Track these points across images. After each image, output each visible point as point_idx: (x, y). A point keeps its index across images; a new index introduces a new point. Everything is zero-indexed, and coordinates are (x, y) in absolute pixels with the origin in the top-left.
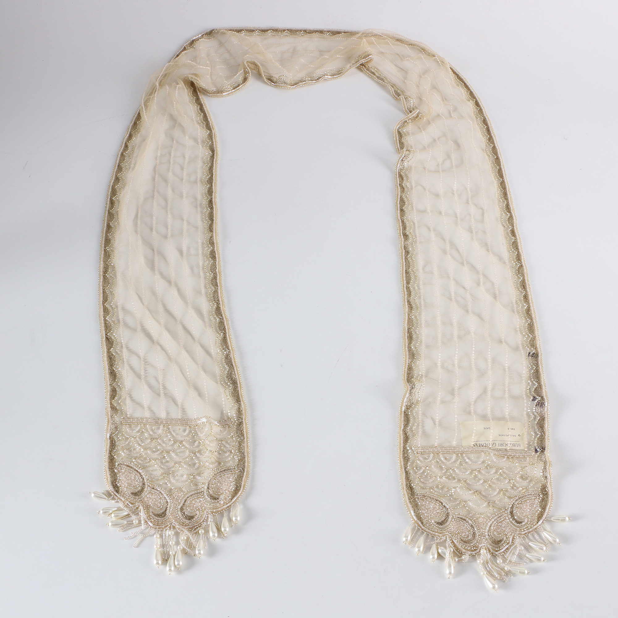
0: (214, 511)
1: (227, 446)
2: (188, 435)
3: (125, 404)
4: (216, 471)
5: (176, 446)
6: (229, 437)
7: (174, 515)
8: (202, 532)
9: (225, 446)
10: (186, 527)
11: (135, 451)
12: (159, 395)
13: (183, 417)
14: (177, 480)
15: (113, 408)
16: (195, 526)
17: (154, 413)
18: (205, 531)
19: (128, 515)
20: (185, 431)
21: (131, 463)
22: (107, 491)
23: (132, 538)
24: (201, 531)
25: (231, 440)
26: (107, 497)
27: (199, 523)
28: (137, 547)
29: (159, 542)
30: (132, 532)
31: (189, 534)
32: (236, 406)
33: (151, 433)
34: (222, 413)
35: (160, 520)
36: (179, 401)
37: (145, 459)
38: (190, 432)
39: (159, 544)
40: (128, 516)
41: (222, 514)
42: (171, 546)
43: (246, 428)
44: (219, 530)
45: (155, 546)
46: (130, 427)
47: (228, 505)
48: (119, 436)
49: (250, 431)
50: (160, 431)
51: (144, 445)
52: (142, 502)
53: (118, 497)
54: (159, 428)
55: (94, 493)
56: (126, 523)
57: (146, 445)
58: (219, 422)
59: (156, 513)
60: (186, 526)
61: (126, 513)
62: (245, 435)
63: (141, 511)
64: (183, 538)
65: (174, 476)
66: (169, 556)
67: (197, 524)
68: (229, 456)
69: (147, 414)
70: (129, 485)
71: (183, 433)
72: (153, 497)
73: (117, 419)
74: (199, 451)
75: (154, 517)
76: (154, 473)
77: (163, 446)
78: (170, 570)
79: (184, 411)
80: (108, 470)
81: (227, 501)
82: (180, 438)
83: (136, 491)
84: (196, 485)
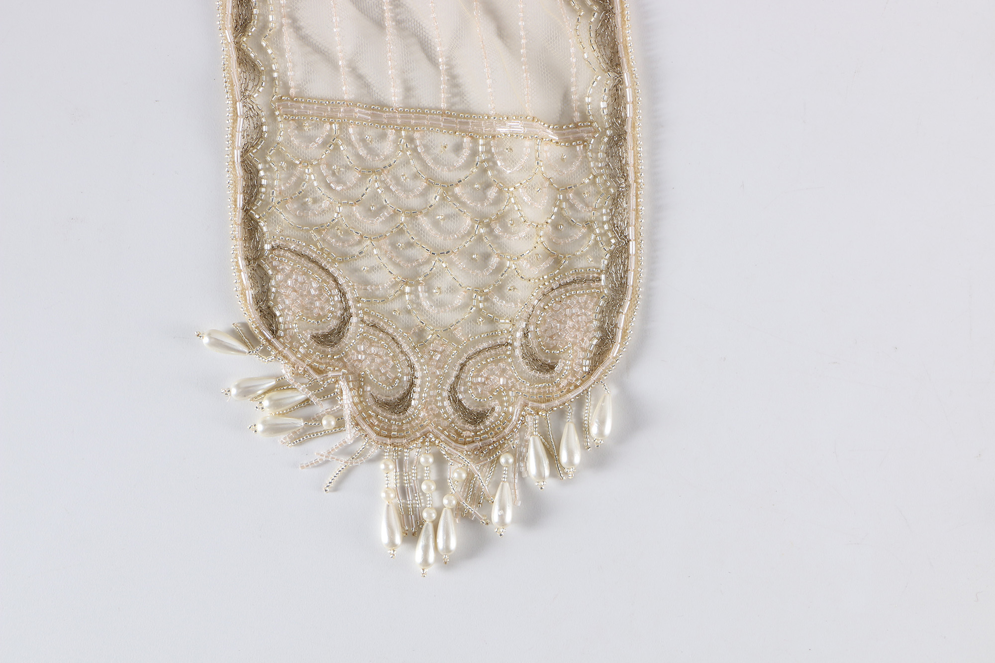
0: (543, 406)
1: (580, 206)
2: (468, 164)
3: (281, 52)
4: (546, 284)
5: (434, 198)
6: (587, 181)
7: (432, 409)
8: (507, 462)
9: (572, 206)
10: (466, 447)
11: (316, 206)
12: (380, 24)
13: (453, 104)
14: (440, 305)
15: (244, 60)
16: (490, 445)
17: (367, 85)
18: (514, 456)
19: (307, 400)
20: (458, 148)
21: (308, 245)
22: (245, 325)
23: (319, 465)
24: (506, 459)
25: (591, 188)
26: (245, 343)
27: (501, 435)
28: (336, 489)
29: (392, 481)
30: (319, 447)
31: (474, 467)
32: (608, 80)
33: (362, 152)
34: (566, 98)
35: (395, 420)
36: (440, 49)
37: (347, 232)
38: (474, 153)
39: (392, 485)
40: (307, 402)
41: (562, 413)
42: (424, 494)
43: (636, 154)
44: (552, 454)
45: (383, 495)
46: (300, 127)
47: (581, 389)
48: (270, 156)
49: (644, 166)
50: (387, 147)
51: (342, 190)
52: (345, 363)
53: (276, 348)
54: (383, 136)
55: (209, 335)
56: (303, 424)
57: (348, 188)
58: (559, 128)
59: (384, 398)
60: (465, 444)
61: (301, 397)
62: (631, 179)
63: (344, 393)
64: (456, 473)
65: (429, 290)
66: (420, 523)
67: (495, 439)
68: (584, 237)
69: (347, 90)
70: (307, 310)
71: (452, 156)
72: (373, 350)
73: (259, 98)
74: (501, 218)
75: (380, 411)
76: (374, 277)
77: (397, 197)
78: (425, 562)
79: (454, 82)
80: (242, 263)
81: (577, 380)
82: (445, 174)
83: (326, 331)
84: (491, 321)
